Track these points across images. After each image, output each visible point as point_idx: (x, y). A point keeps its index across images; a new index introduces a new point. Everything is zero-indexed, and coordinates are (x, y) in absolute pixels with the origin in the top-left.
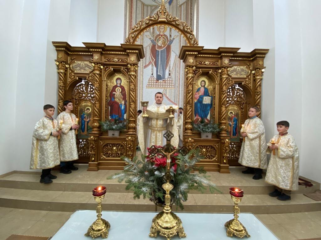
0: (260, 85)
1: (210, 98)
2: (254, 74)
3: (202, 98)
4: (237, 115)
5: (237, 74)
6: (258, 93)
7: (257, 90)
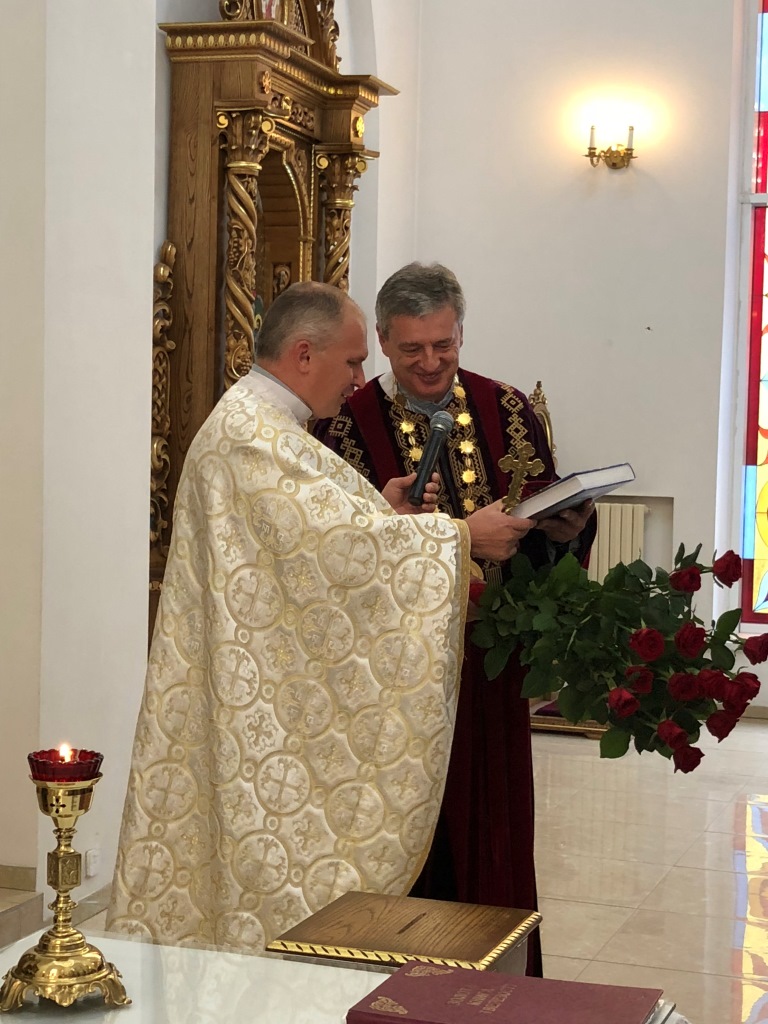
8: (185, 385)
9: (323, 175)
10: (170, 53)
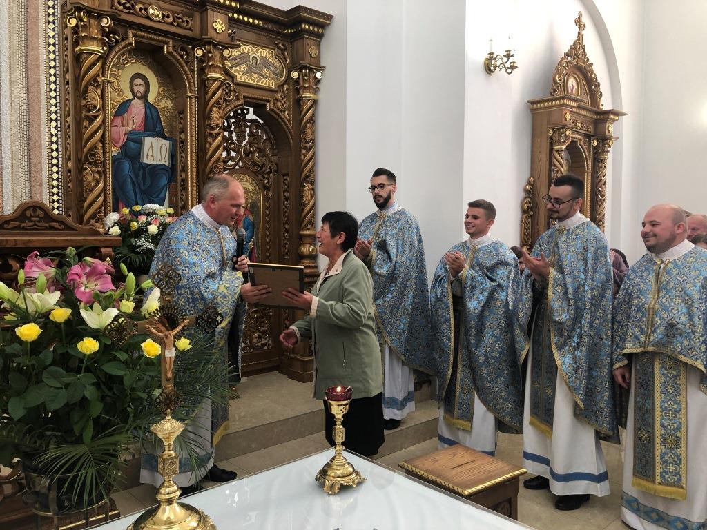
0: (312, 120)
1: (167, 143)
2: (297, 82)
3: (139, 142)
4: (252, 208)
5: (249, 72)
6: (307, 142)
7: (304, 133)
8: (537, 227)
9: (595, 148)
10: (532, 110)
